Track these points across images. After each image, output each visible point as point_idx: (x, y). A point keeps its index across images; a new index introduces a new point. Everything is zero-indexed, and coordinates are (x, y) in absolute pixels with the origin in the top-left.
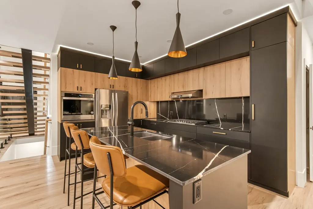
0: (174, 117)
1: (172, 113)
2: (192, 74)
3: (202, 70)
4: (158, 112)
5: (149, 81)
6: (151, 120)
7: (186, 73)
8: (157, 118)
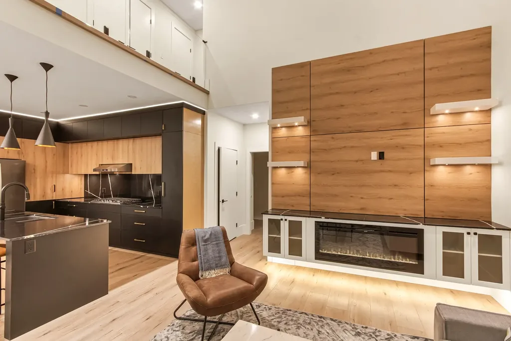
0: (106, 196)
1: (104, 190)
2: (123, 145)
3: (131, 141)
4: (86, 188)
5: (70, 145)
6: (69, 200)
7: (116, 141)
8: (85, 197)
